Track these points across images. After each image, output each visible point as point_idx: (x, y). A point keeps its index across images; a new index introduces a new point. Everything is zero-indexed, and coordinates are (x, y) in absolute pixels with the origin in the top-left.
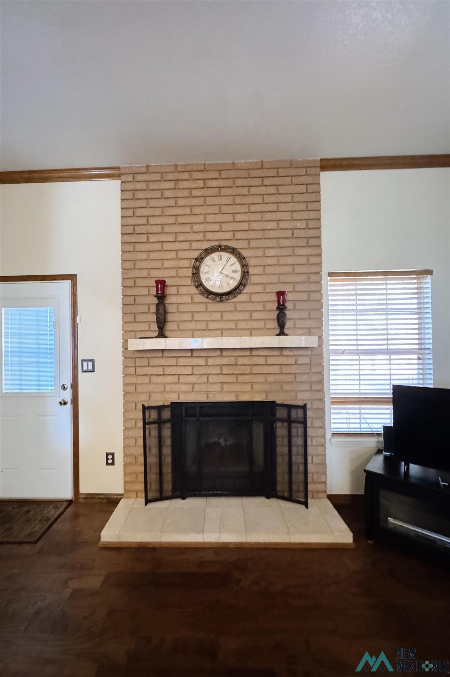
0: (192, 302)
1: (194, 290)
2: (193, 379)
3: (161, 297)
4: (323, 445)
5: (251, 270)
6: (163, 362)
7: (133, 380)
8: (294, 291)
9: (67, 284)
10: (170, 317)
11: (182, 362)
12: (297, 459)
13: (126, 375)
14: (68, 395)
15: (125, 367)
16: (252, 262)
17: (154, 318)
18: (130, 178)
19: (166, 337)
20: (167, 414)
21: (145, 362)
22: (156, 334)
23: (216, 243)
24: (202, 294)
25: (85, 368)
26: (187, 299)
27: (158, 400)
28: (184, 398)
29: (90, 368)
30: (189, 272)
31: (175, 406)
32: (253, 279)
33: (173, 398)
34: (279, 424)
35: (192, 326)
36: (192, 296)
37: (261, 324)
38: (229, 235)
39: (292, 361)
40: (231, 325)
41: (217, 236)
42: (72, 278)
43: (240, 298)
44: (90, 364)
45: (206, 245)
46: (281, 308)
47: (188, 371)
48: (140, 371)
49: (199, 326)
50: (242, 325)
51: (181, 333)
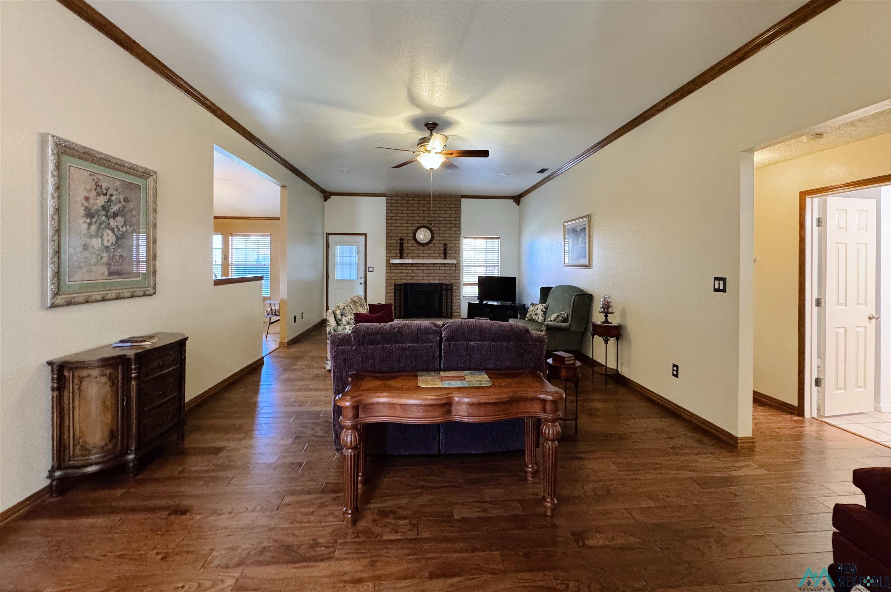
0: (413, 246)
1: (413, 241)
2: (412, 275)
3: (401, 244)
4: (460, 299)
5: (435, 235)
6: (401, 268)
7: (390, 275)
8: (450, 243)
9: (363, 237)
10: (405, 251)
11: (408, 268)
12: (449, 304)
13: (386, 273)
14: (362, 281)
15: (387, 270)
16: (435, 232)
17: (398, 252)
18: (390, 198)
19: (403, 259)
20: (402, 287)
21: (395, 268)
22: (400, 258)
23: (422, 225)
24: (416, 243)
25: (370, 270)
26: (410, 245)
27: (399, 282)
28: (409, 282)
29: (372, 270)
30: (412, 235)
31: (405, 284)
32: (436, 238)
33: (404, 281)
34: (444, 291)
35: (412, 255)
36: (413, 244)
37: (438, 255)
38: (427, 222)
39: (448, 268)
40: (427, 255)
41: (422, 222)
42: (365, 235)
43: (431, 245)
44: (372, 268)
45: (418, 225)
46: (445, 250)
47: (411, 271)
48: (392, 271)
49: (416, 255)
50: (431, 255)
51: (408, 257)
